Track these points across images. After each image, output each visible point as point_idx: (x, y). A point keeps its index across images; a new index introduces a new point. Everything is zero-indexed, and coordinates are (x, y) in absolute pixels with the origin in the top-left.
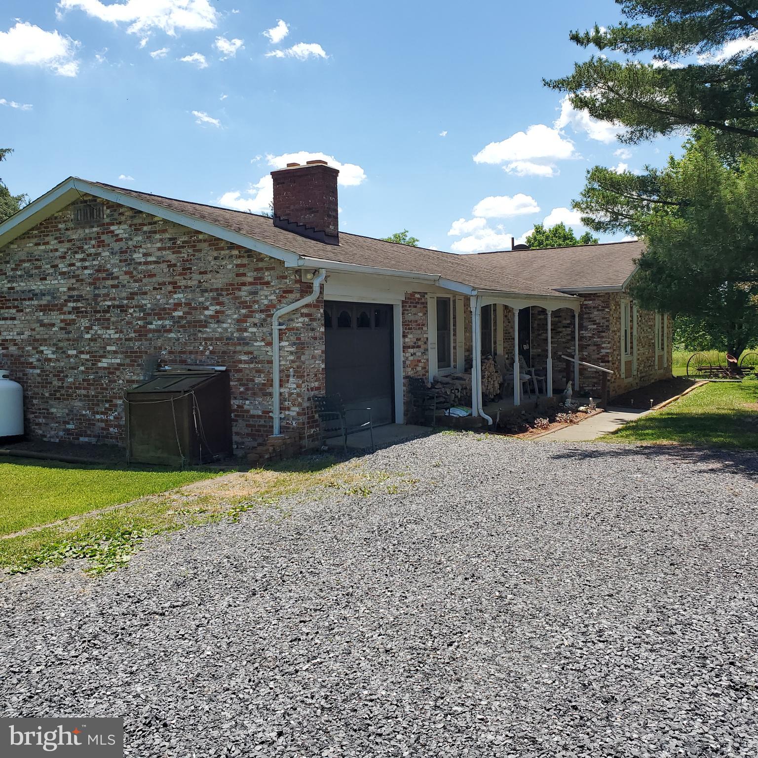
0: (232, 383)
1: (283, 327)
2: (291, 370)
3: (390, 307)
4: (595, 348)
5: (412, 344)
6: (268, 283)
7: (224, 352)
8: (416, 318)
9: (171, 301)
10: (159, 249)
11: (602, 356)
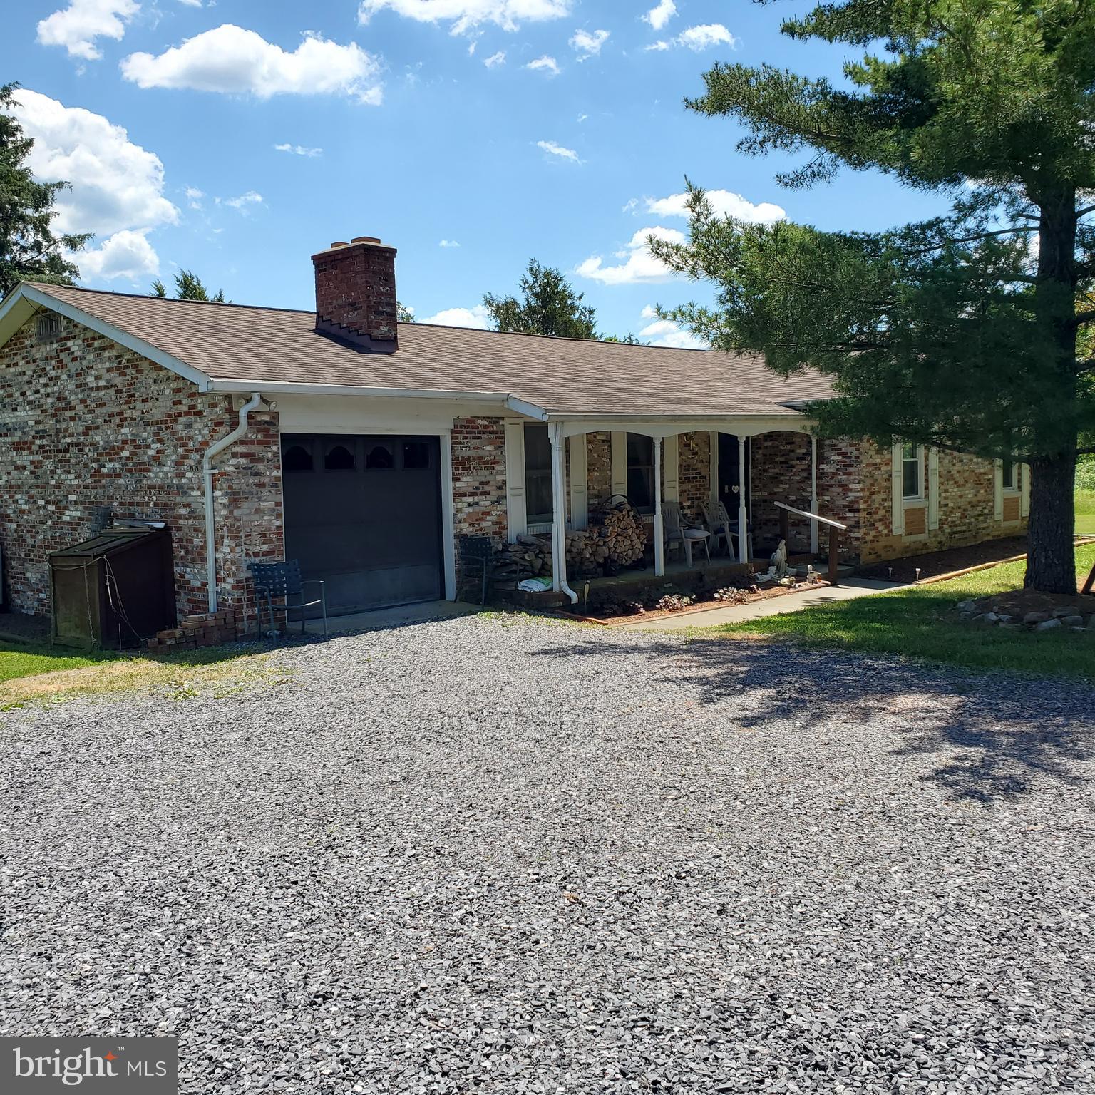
0: (174, 545)
1: (215, 471)
2: (225, 528)
3: (436, 440)
4: (840, 490)
5: (471, 490)
6: (200, 413)
7: (166, 504)
8: (480, 453)
9: (120, 437)
10: (109, 370)
11: (850, 502)
